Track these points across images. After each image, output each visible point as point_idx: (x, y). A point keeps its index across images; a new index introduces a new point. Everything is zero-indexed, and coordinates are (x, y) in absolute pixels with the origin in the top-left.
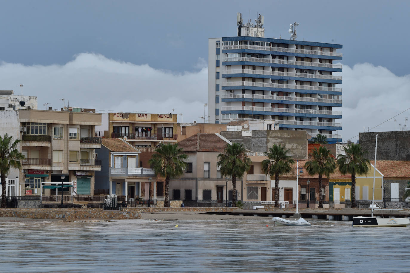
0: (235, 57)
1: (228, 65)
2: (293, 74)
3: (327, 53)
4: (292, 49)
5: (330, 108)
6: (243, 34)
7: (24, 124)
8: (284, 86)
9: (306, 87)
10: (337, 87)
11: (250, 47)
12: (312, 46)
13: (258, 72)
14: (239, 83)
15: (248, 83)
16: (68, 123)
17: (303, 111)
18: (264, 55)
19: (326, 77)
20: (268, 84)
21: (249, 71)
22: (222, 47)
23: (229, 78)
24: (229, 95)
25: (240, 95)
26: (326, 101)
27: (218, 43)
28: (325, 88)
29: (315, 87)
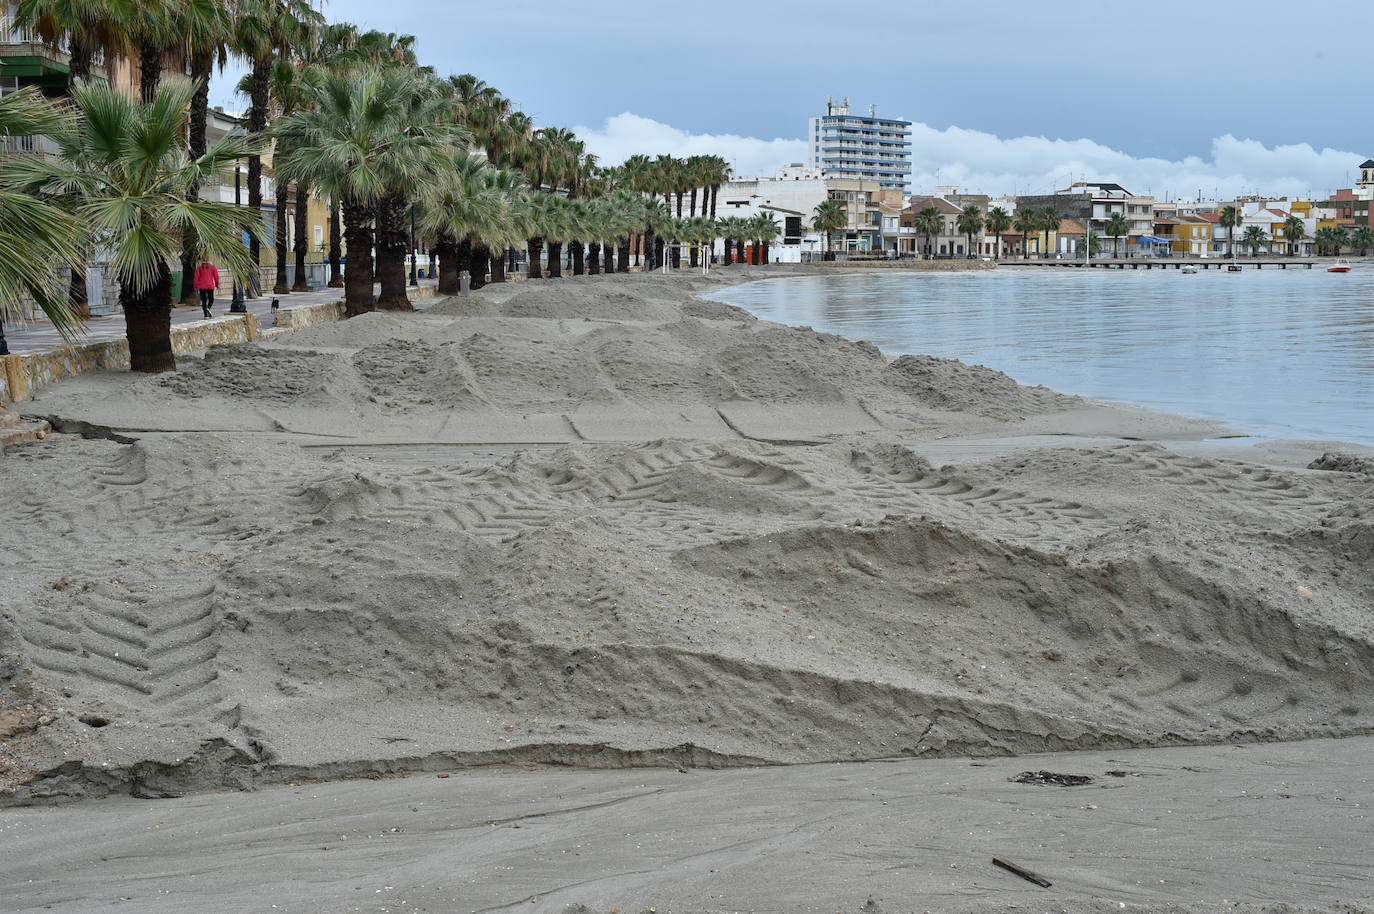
0: (833, 133)
1: (827, 140)
2: (877, 147)
3: (900, 129)
4: (877, 126)
5: (902, 176)
6: (833, 113)
7: (829, 191)
8: (869, 157)
9: (885, 158)
10: (907, 158)
11: (846, 124)
12: (889, 124)
13: (851, 146)
14: (837, 155)
15: (844, 155)
16: (858, 189)
17: (884, 178)
18: (855, 131)
19: (899, 149)
20: (860, 156)
21: (845, 145)
22: (821, 126)
23: (827, 150)
24: (829, 166)
25: (838, 165)
26: (900, 170)
27: (817, 121)
28: (898, 159)
29: (892, 159)
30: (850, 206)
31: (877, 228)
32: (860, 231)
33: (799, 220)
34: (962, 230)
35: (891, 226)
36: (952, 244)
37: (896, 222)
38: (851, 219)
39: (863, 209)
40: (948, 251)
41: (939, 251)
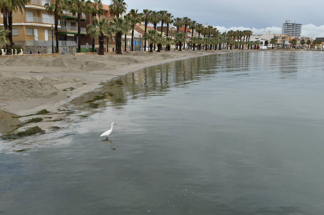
0: (286, 26)
1: (285, 27)
2: (295, 29)
3: (300, 26)
4: (295, 25)
5: (299, 34)
6: (287, 23)
7: (274, 36)
8: (293, 31)
9: (296, 31)
10: (301, 31)
11: (289, 25)
12: (297, 24)
13: (290, 28)
14: (287, 30)
16: (280, 36)
17: (296, 34)
18: (290, 26)
19: (299, 29)
20: (291, 30)
21: (288, 28)
22: (284, 25)
23: (285, 29)
24: (285, 32)
25: (287, 32)
26: (299, 33)
27: (283, 24)
28: (299, 31)
29: (297, 31)
30: (278, 39)
31: (284, 43)
32: (280, 44)
33: (268, 41)
34: (301, 44)
35: (287, 43)
36: (299, 46)
37: (288, 42)
38: (278, 41)
39: (281, 40)
40: (298, 47)
41: (296, 47)
